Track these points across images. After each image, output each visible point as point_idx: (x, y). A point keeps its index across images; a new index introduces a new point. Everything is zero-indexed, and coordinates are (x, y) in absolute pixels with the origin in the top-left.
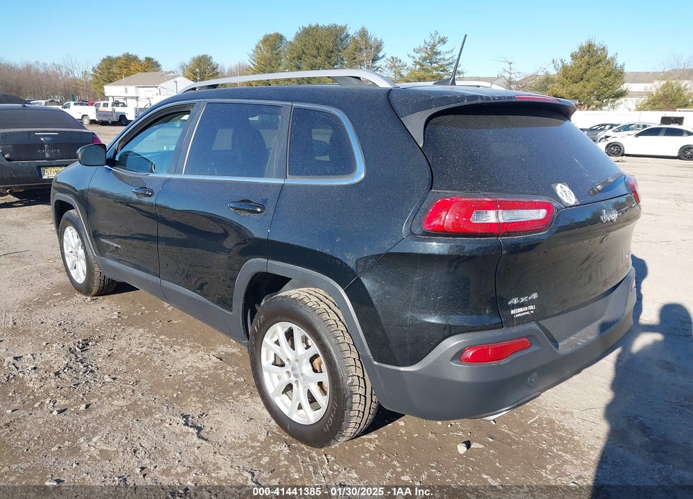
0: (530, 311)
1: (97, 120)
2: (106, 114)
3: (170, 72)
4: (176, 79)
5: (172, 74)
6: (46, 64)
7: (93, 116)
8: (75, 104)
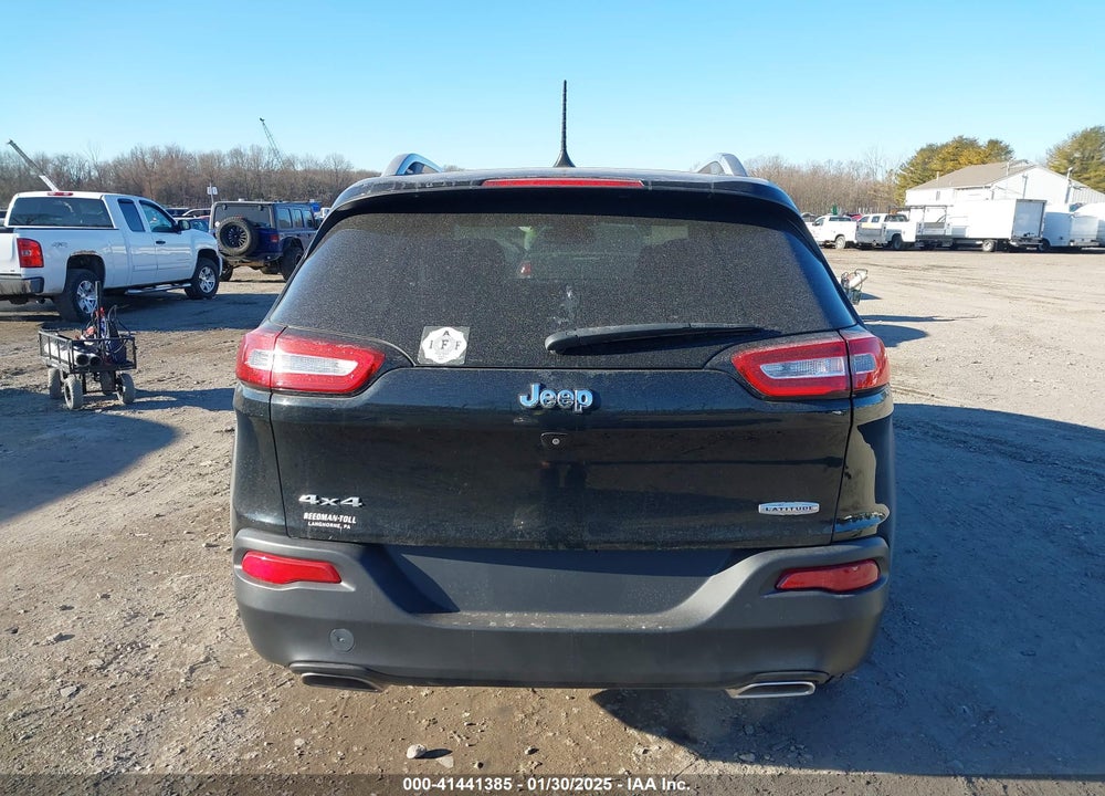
0: (342, 524)
1: (855, 242)
2: (871, 233)
3: (1020, 161)
4: (1026, 173)
5: (1024, 164)
6: (840, 163)
7: (851, 237)
8: (831, 219)
